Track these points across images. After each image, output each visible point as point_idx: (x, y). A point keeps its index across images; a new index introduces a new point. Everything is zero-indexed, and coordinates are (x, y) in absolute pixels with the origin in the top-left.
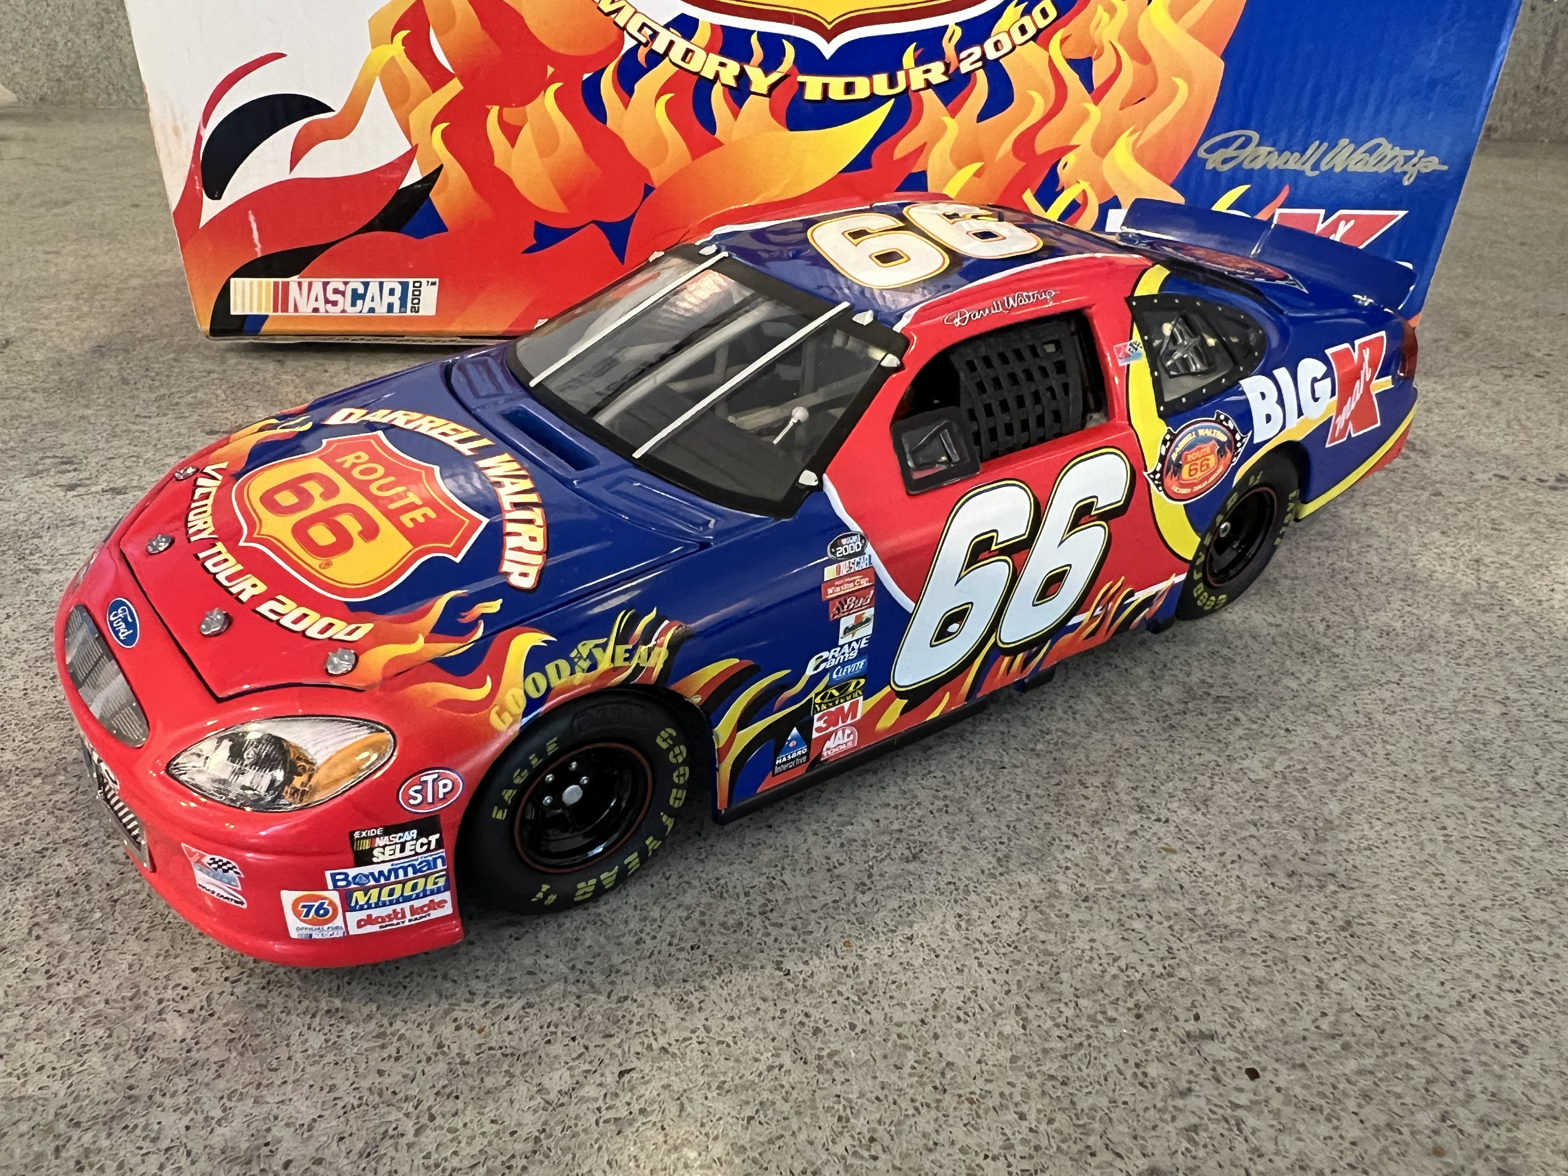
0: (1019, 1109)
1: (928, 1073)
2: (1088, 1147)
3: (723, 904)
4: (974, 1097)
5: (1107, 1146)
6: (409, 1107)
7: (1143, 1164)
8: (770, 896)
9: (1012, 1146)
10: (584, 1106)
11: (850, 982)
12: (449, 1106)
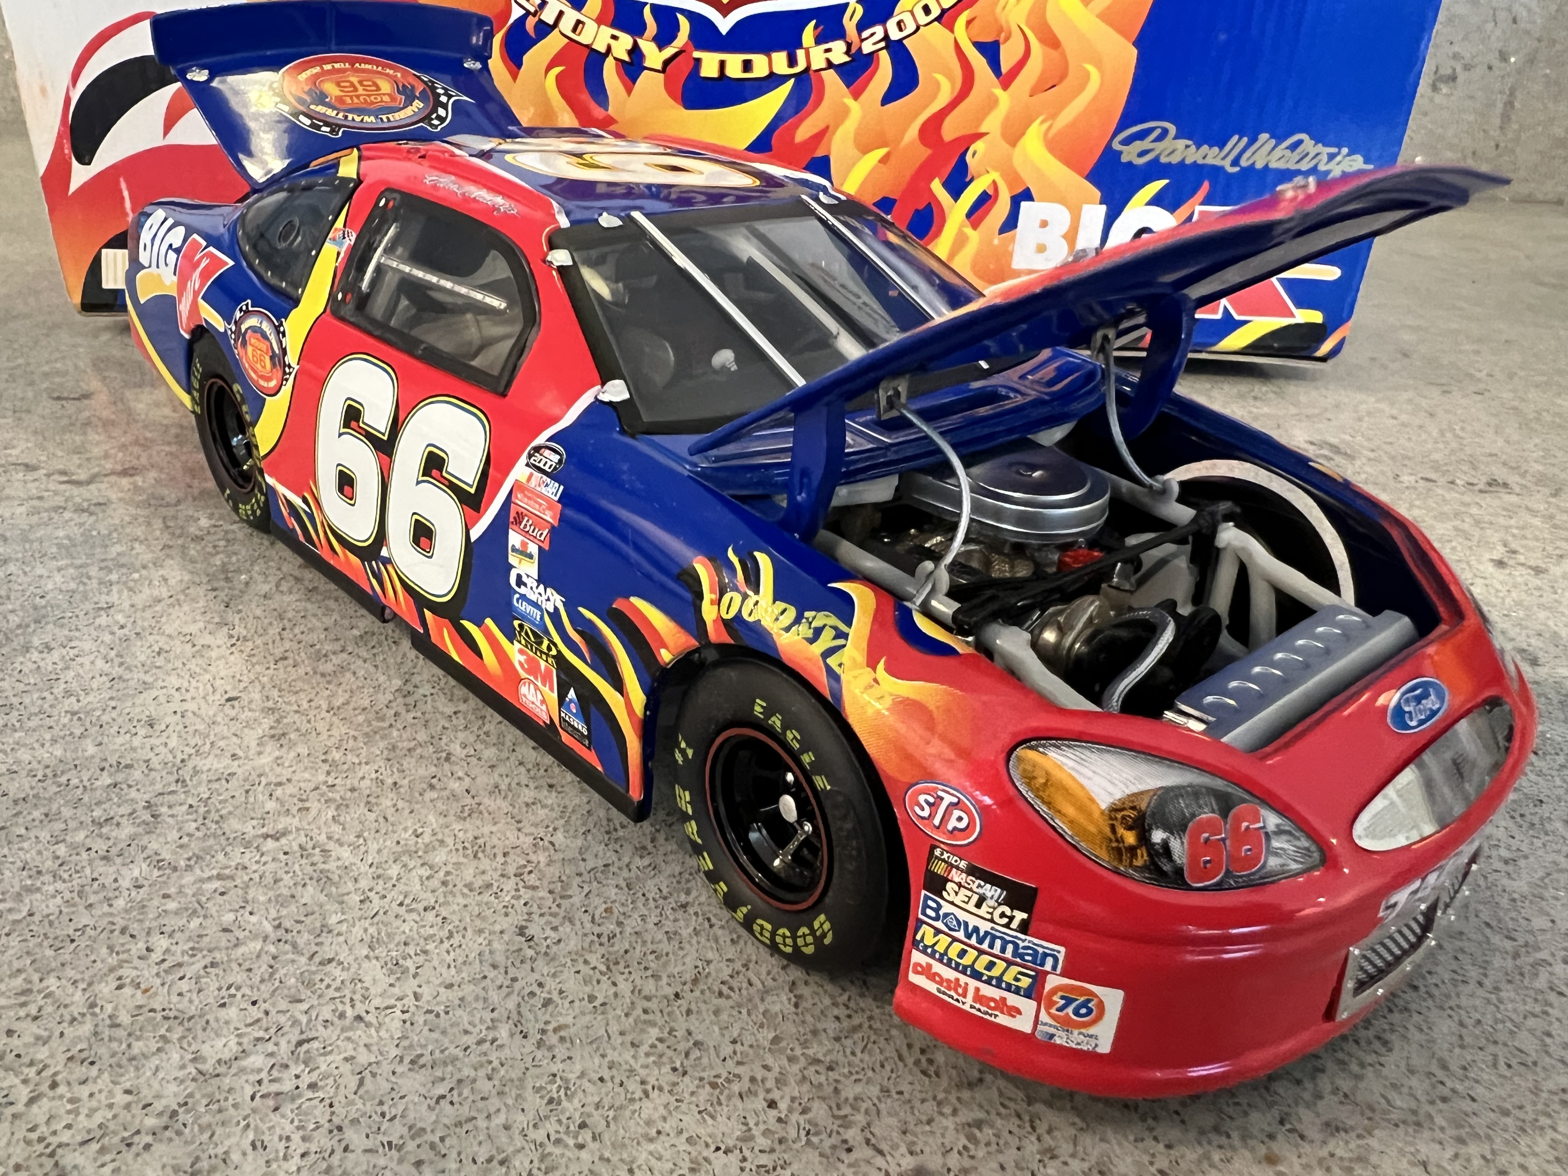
0: (770, 1096)
1: (669, 1053)
2: (845, 1141)
3: (475, 863)
4: (719, 1081)
5: (868, 1141)
6: (31, 1072)
7: (908, 1162)
8: (533, 857)
9: (752, 1138)
10: (244, 1078)
11: (602, 950)
12: (81, 1071)
